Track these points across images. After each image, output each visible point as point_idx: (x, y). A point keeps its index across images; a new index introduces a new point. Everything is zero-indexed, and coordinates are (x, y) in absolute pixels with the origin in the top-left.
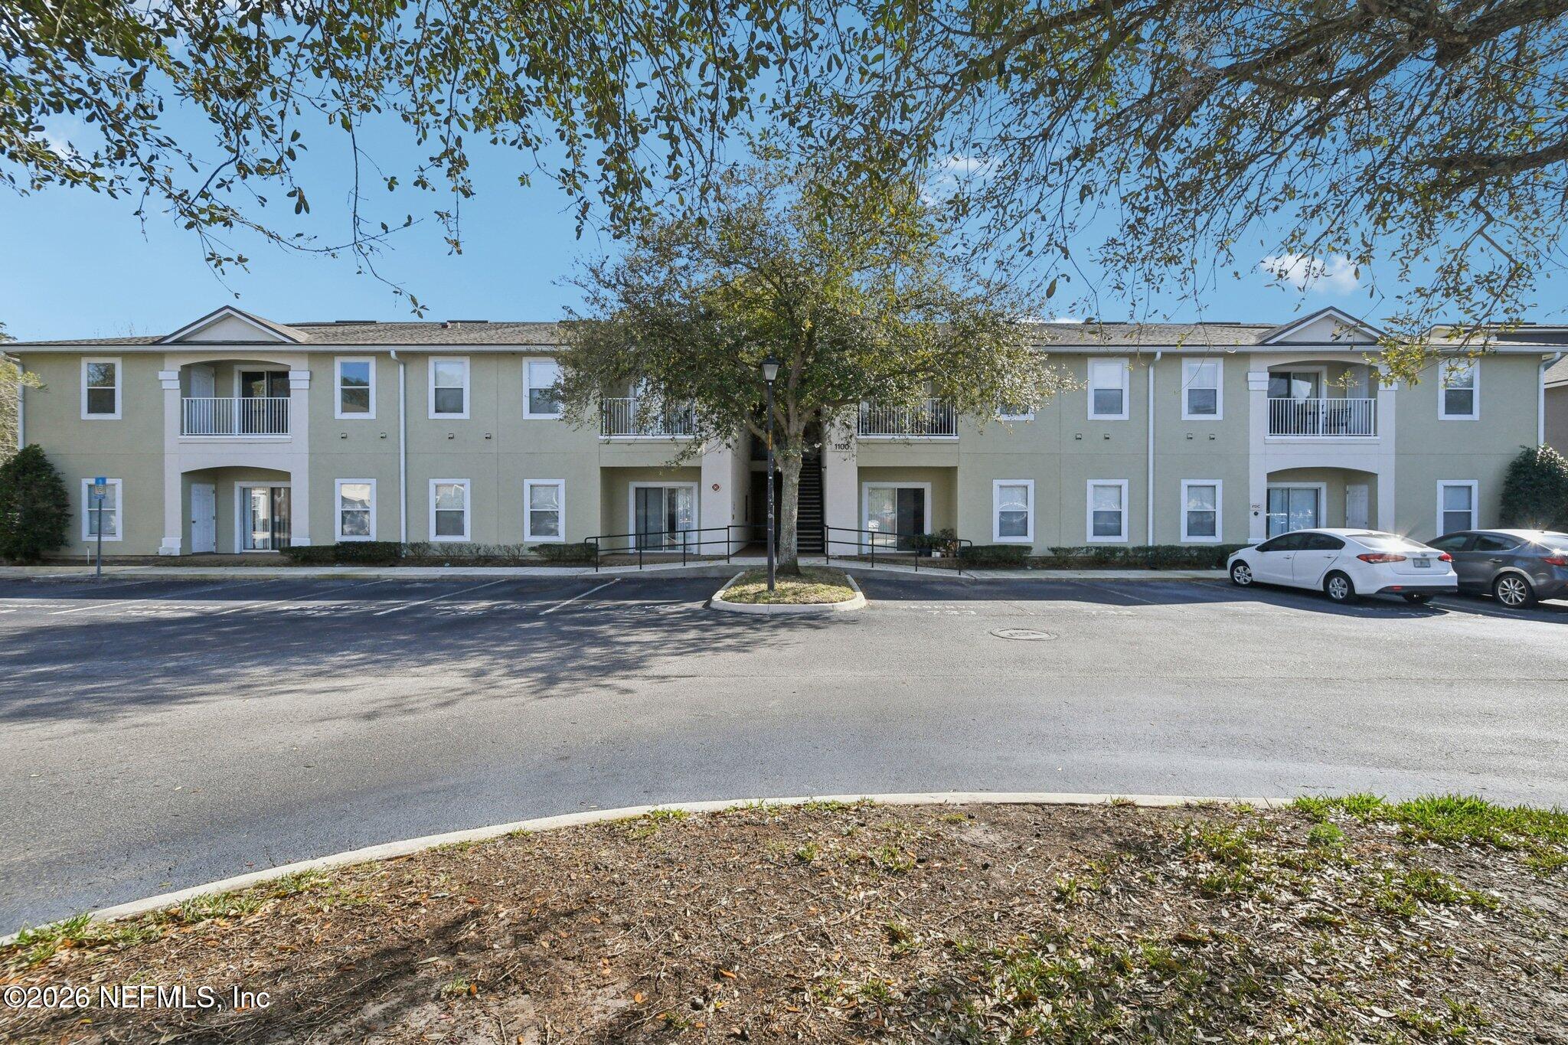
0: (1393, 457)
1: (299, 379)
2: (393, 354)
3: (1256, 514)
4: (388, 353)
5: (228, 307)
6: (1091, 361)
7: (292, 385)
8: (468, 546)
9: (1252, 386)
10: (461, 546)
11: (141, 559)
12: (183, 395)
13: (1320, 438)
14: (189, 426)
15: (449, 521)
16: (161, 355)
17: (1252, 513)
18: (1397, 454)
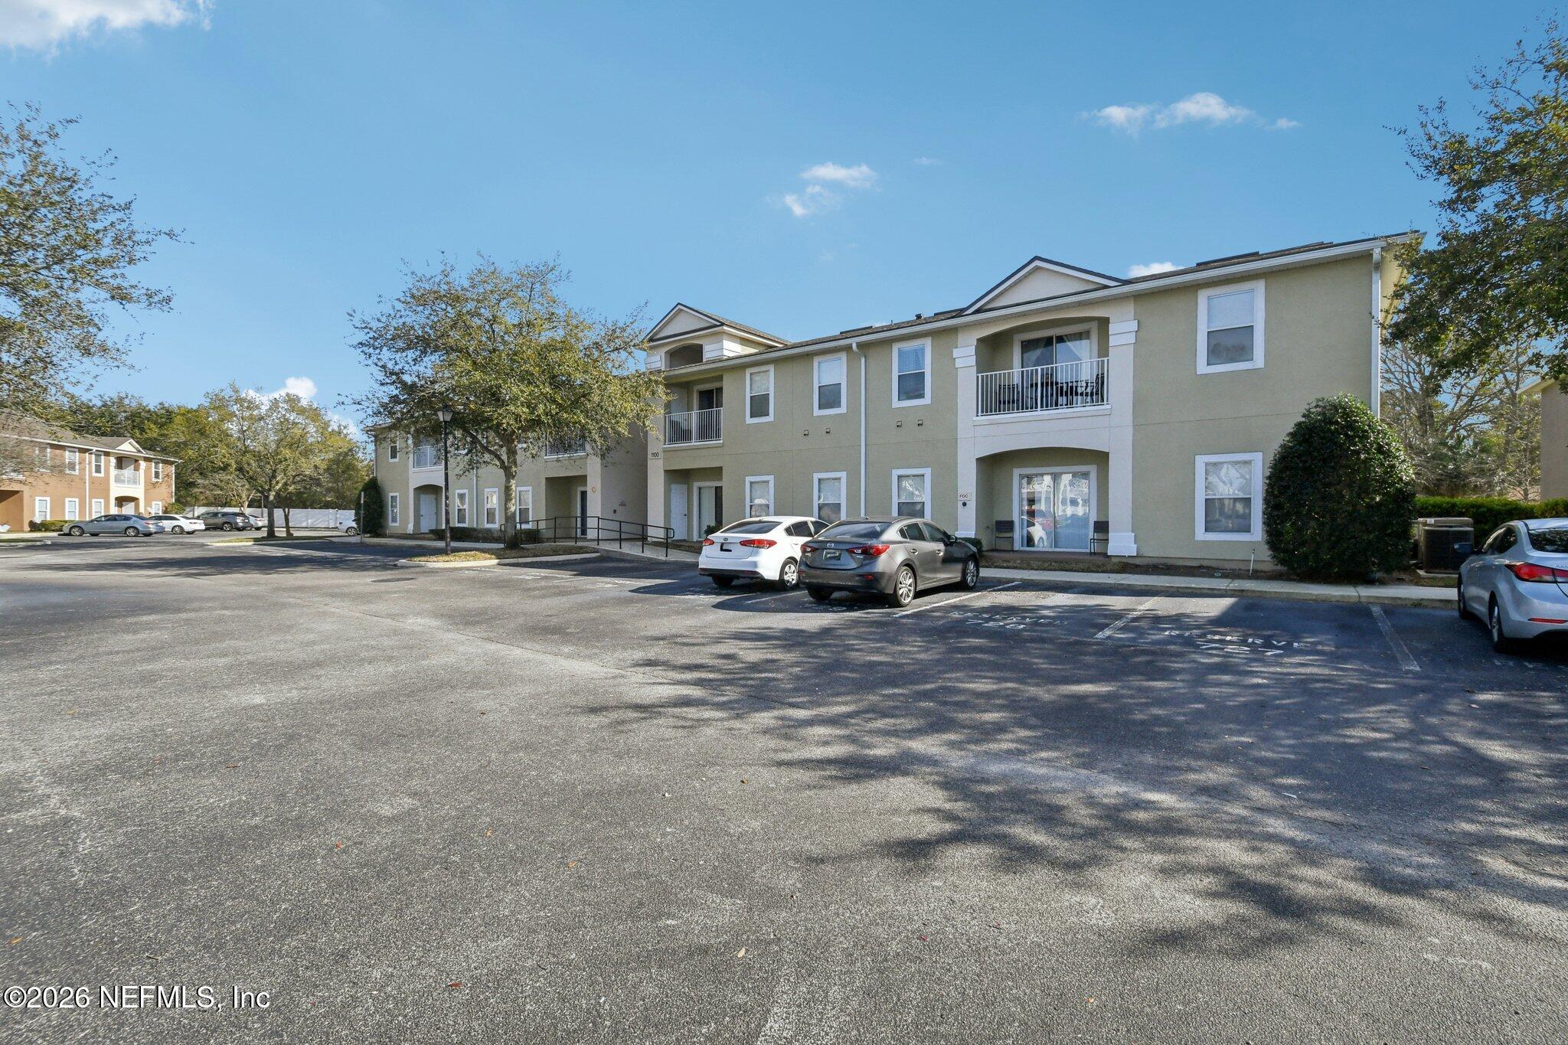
0: (1130, 429)
3: (964, 504)
6: (816, 360)
9: (959, 363)
13: (1040, 413)
17: (960, 504)
18: (1134, 426)
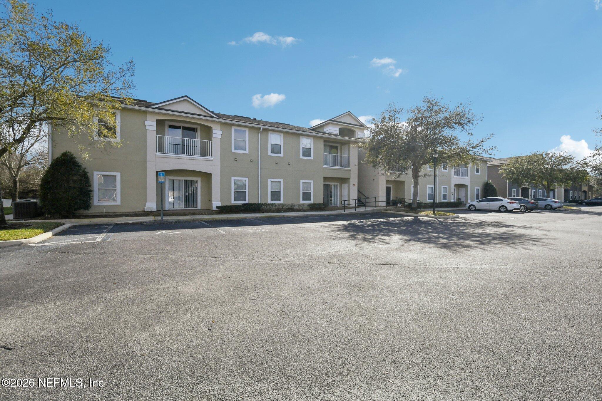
1: (217, 133)
2: (262, 129)
4: (260, 128)
5: (186, 96)
7: (214, 136)
8: (283, 205)
10: (279, 205)
11: (131, 213)
12: (157, 134)
14: (161, 149)
15: (276, 195)
16: (145, 112)
